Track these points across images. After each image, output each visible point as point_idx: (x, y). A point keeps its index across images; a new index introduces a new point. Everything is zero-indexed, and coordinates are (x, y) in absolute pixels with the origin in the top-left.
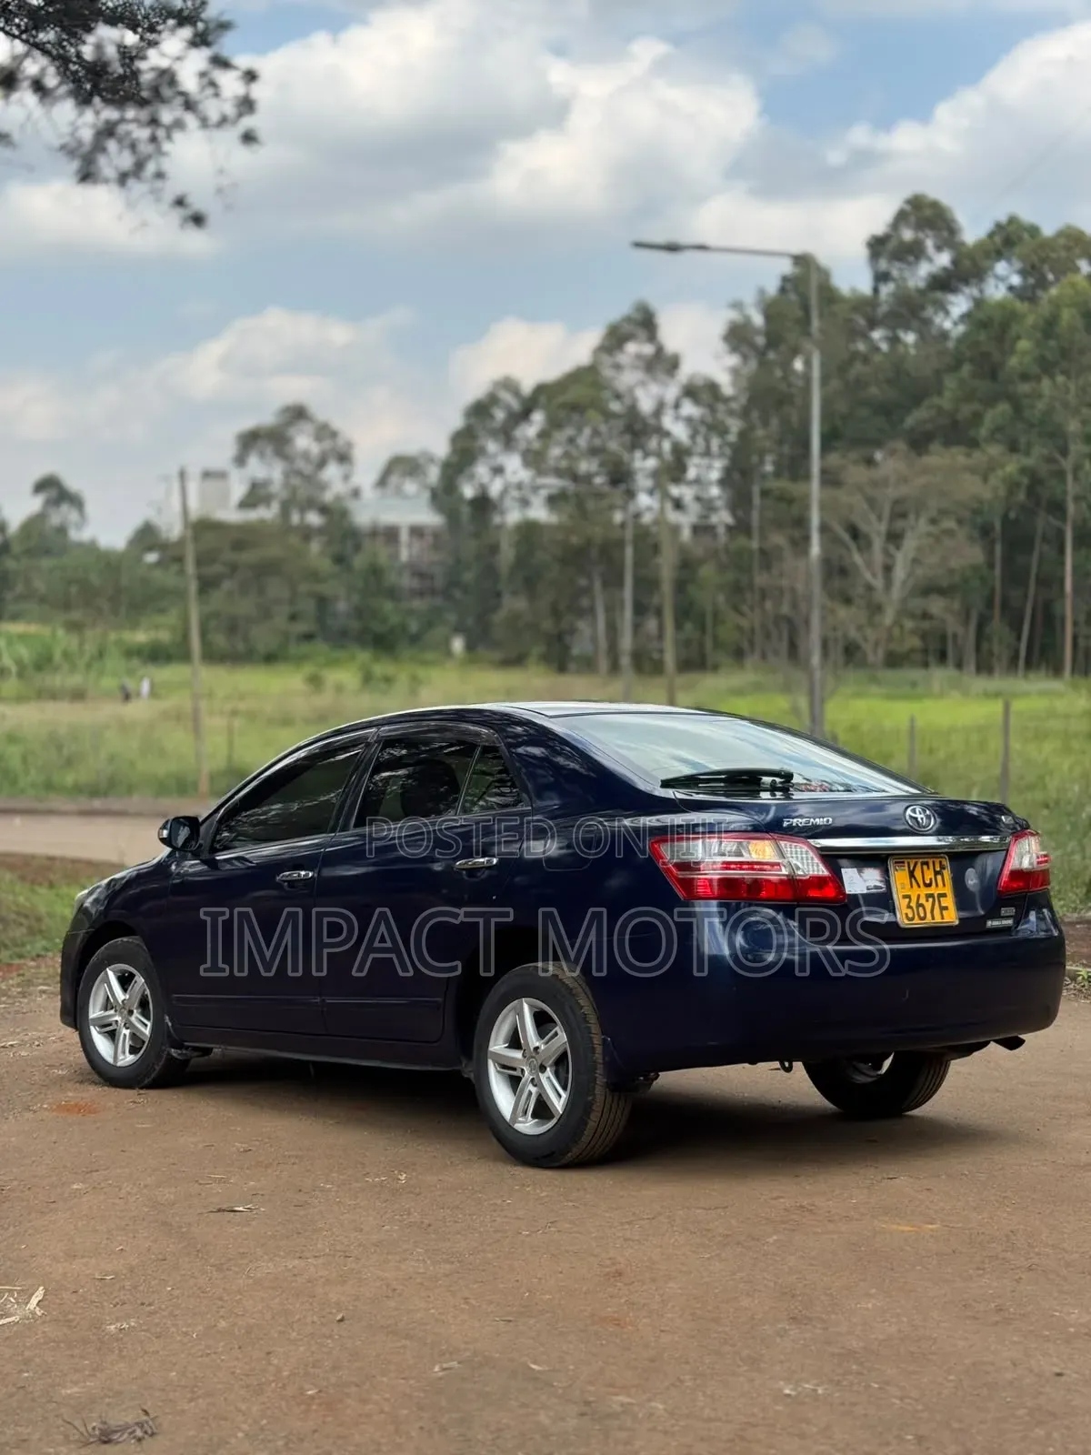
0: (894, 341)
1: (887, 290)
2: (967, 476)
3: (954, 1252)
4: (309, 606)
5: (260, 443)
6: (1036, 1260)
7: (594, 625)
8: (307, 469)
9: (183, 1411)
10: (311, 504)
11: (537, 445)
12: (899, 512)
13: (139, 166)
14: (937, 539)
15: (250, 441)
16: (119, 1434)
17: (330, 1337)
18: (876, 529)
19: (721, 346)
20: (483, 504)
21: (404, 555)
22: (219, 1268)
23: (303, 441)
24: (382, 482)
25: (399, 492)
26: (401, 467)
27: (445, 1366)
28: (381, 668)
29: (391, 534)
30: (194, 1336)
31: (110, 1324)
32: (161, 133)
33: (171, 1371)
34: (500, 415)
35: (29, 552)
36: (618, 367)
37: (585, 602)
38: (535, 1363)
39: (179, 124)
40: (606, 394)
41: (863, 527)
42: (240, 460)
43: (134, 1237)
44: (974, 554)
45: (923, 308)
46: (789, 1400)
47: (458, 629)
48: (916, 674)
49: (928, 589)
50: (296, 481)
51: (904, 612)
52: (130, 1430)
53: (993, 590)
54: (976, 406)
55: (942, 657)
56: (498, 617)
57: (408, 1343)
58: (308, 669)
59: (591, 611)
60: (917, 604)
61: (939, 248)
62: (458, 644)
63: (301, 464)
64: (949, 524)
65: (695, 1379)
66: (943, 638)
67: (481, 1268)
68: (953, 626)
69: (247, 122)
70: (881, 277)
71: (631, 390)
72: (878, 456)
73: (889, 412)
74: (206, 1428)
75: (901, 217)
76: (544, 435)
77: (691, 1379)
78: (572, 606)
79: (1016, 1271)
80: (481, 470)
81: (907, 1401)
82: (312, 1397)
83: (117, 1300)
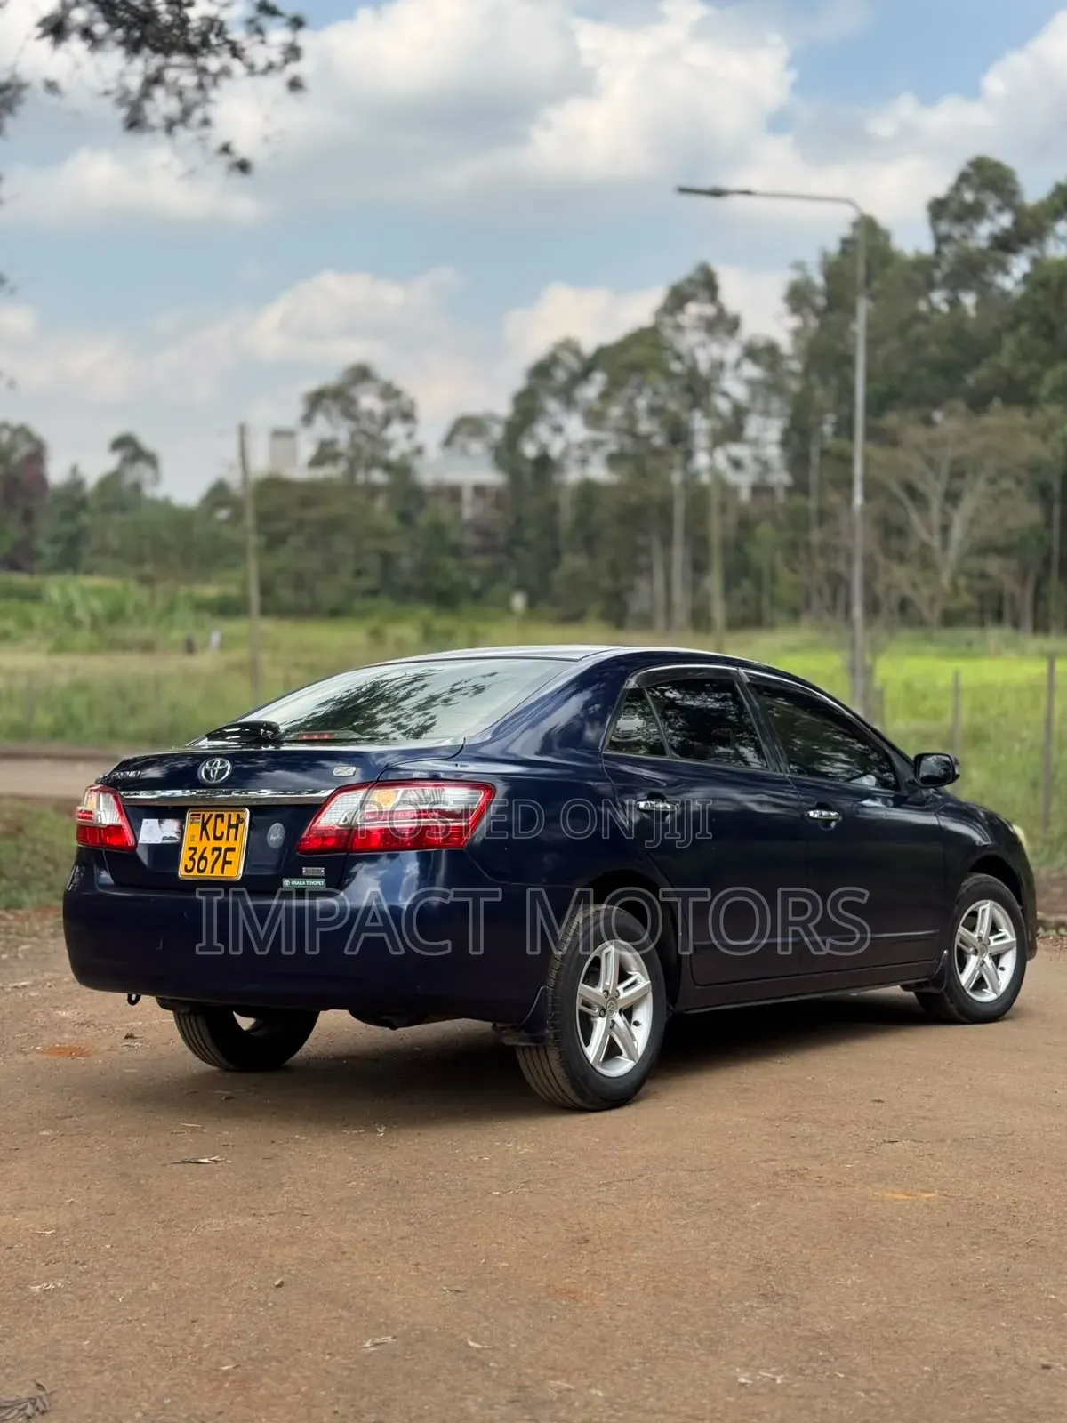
0: (954, 303)
1: (947, 250)
2: (1027, 437)
3: (948, 1224)
4: (373, 563)
5: (326, 403)
6: (1037, 1235)
7: (651, 583)
8: (373, 428)
9: (85, 1386)
10: (374, 462)
11: (597, 406)
12: (958, 473)
13: (186, 113)
14: (996, 501)
15: (317, 400)
16: (8, 1410)
17: (264, 1304)
18: (934, 489)
19: (782, 307)
20: (544, 463)
21: (468, 512)
22: (166, 1224)
23: (368, 401)
24: (448, 442)
25: (464, 452)
26: (466, 427)
27: (378, 1340)
28: (442, 624)
29: (454, 493)
30: (120, 1300)
31: (37, 1284)
32: (207, 80)
33: (85, 1339)
34: (560, 375)
35: (107, 509)
36: (679, 328)
37: (642, 560)
38: (473, 1340)
39: (225, 72)
40: (668, 354)
41: (921, 486)
42: (308, 419)
43: (89, 1188)
44: (1032, 514)
45: (984, 270)
46: (743, 1391)
47: (520, 586)
48: (972, 633)
49: (985, 549)
50: (361, 440)
51: (960, 570)
52: (21, 1407)
53: (1050, 549)
54: (1035, 366)
55: (998, 617)
56: (558, 575)
57: (345, 1314)
58: (373, 623)
59: (649, 569)
60: (974, 563)
61: (1000, 209)
62: (519, 601)
63: (366, 424)
64: (1007, 484)
65: (644, 1363)
66: (1000, 598)
67: (441, 1230)
68: (1010, 585)
69: (293, 69)
70: (941, 240)
71: (691, 351)
72: (938, 416)
73: (949, 371)
74: (104, 1407)
75: (963, 178)
76: (605, 396)
77: (640, 1363)
78: (631, 564)
79: (1013, 1247)
80: (542, 430)
81: (874, 1394)
82: (227, 1373)
83: (51, 1258)
